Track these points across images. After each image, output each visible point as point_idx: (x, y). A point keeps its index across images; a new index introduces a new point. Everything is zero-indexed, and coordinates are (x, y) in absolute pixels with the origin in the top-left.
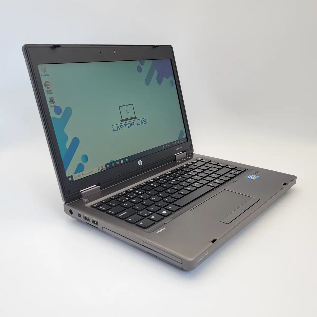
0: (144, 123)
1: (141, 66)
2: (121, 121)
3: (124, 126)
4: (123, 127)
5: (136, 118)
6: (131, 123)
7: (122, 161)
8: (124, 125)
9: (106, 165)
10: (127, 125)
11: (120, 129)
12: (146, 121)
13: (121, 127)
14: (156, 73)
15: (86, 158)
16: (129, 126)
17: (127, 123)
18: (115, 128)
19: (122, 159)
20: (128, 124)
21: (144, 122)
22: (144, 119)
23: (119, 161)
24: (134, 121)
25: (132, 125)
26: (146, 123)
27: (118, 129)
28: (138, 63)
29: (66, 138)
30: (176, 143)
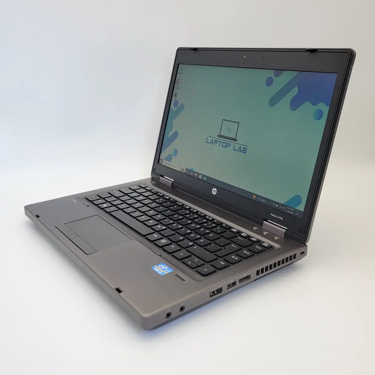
0: (243, 152)
1: (274, 78)
2: (218, 136)
3: (219, 143)
4: (217, 143)
5: (236, 140)
6: (228, 144)
7: (200, 177)
8: (219, 141)
9: (186, 169)
10: (221, 143)
11: (213, 143)
12: (246, 151)
13: (215, 142)
14: (295, 91)
15: (176, 152)
16: (224, 145)
17: (223, 141)
18: (209, 141)
19: (202, 175)
20: (223, 143)
21: (243, 150)
22: (245, 147)
23: (199, 174)
24: (232, 143)
25: (227, 146)
26: (245, 153)
27: (212, 142)
28: (271, 73)
29: (172, 128)
30: (277, 206)
